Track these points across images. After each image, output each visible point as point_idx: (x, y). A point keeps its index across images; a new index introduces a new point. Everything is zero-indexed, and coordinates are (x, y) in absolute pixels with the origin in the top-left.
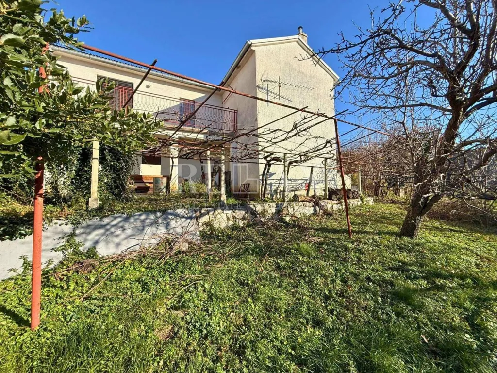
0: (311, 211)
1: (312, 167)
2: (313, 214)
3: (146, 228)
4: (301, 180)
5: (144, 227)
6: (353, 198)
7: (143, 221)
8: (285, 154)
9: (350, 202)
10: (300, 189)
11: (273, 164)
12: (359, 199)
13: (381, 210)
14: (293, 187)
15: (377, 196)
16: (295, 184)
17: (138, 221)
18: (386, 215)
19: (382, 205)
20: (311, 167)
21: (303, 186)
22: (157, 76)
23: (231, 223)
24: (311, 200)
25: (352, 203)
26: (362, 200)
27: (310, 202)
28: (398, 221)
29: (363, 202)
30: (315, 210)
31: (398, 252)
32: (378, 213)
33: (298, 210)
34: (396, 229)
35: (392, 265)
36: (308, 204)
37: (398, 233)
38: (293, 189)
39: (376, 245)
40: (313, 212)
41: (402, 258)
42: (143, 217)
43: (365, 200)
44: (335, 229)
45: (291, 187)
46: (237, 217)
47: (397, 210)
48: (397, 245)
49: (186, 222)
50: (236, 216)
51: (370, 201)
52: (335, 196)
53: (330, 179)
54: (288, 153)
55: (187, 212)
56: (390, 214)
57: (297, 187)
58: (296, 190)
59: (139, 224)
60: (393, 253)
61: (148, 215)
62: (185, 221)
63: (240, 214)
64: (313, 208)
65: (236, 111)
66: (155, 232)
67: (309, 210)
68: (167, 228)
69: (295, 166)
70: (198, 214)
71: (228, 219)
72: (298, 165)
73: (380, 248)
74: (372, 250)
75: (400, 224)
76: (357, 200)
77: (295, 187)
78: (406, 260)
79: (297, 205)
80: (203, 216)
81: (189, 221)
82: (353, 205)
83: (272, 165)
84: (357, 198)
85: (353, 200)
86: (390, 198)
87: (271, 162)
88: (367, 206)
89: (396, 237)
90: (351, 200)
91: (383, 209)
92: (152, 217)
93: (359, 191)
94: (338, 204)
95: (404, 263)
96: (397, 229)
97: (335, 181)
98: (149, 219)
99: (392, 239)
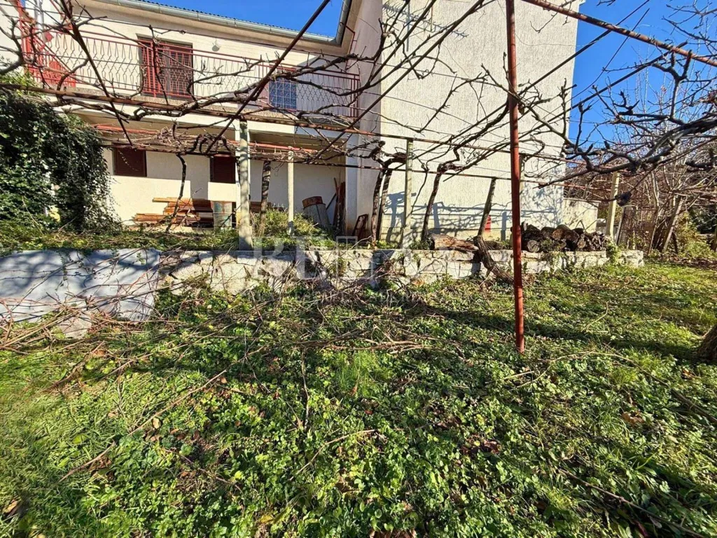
0: (467, 270)
1: (494, 179)
2: (471, 278)
3: (35, 283)
4: (473, 208)
5: (30, 280)
6: (587, 249)
7: (33, 270)
8: (410, 140)
9: (576, 258)
10: (468, 227)
11: (396, 169)
12: (604, 253)
13: (659, 279)
14: (452, 224)
15: (661, 249)
16: (457, 217)
17: (23, 267)
18: (667, 292)
19: (666, 270)
20: (491, 179)
21: (476, 222)
22: (227, 25)
23: (253, 284)
24: (468, 247)
25: (582, 259)
26: (610, 253)
27: (465, 252)
28: (702, 312)
29: (612, 260)
30: (476, 271)
31: (670, 426)
32: (646, 287)
33: (431, 267)
34: (686, 337)
35: (623, 492)
36: (458, 255)
37: (692, 351)
38: (452, 227)
39: (593, 384)
40: (470, 274)
41: (678, 458)
42: (35, 260)
43: (620, 254)
44: (500, 318)
45: (449, 222)
46: (271, 273)
47: (707, 282)
48: (673, 393)
49: (134, 276)
50: (267, 270)
51: (636, 259)
52: (535, 242)
53: (543, 209)
54: (416, 139)
55: (143, 255)
56: (683, 290)
57: (463, 222)
58: (460, 230)
59: (21, 274)
60: (647, 430)
61: (48, 256)
62: (133, 273)
63: (277, 267)
64: (470, 266)
65: (357, 77)
66: (52, 292)
67: (459, 269)
68: (83, 285)
69: (453, 175)
70: (172, 261)
71: (249, 276)
72: (457, 174)
73: (604, 398)
74: (571, 402)
75: (705, 322)
76: (598, 253)
77: (457, 223)
78: (693, 473)
79: (430, 256)
80: (185, 267)
81: (140, 273)
82: (583, 265)
83: (393, 172)
84: (598, 249)
85: (587, 253)
86: (695, 256)
87: (391, 166)
88: (622, 268)
89: (678, 363)
90: (578, 253)
91: (664, 278)
92: (58, 261)
93: (608, 234)
94: (543, 259)
95: (680, 484)
96: (689, 334)
97: (555, 213)
98: (49, 264)
99: (662, 368)
